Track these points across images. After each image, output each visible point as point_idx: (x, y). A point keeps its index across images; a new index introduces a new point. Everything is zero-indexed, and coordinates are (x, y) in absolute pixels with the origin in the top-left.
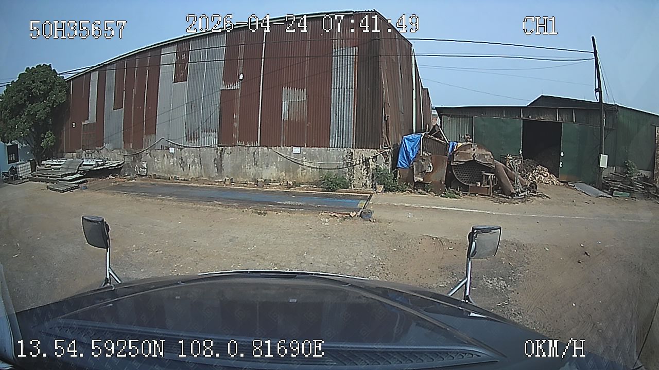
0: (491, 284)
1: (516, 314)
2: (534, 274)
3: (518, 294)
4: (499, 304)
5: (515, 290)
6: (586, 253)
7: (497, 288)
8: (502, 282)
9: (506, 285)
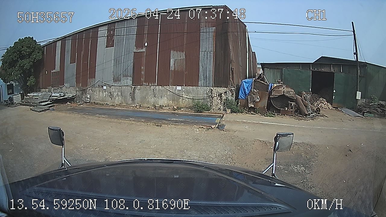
0: (296, 169)
1: (312, 187)
2: (321, 163)
3: (312, 175)
4: (302, 181)
5: (311, 173)
6: (350, 150)
7: (300, 171)
8: (303, 167)
9: (305, 170)
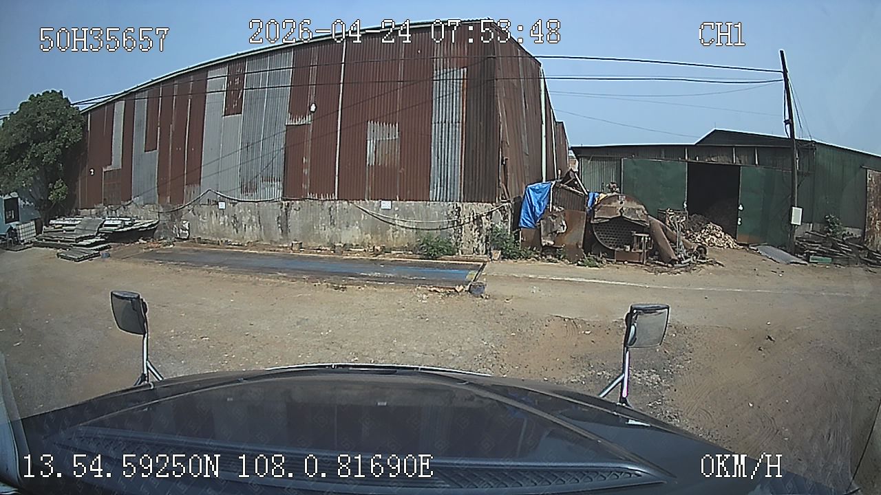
0: (639, 378)
1: (672, 416)
2: (698, 366)
3: (675, 390)
4: (650, 405)
5: (672, 386)
6: (769, 337)
7: (647, 383)
8: (654, 375)
9: (659, 379)
